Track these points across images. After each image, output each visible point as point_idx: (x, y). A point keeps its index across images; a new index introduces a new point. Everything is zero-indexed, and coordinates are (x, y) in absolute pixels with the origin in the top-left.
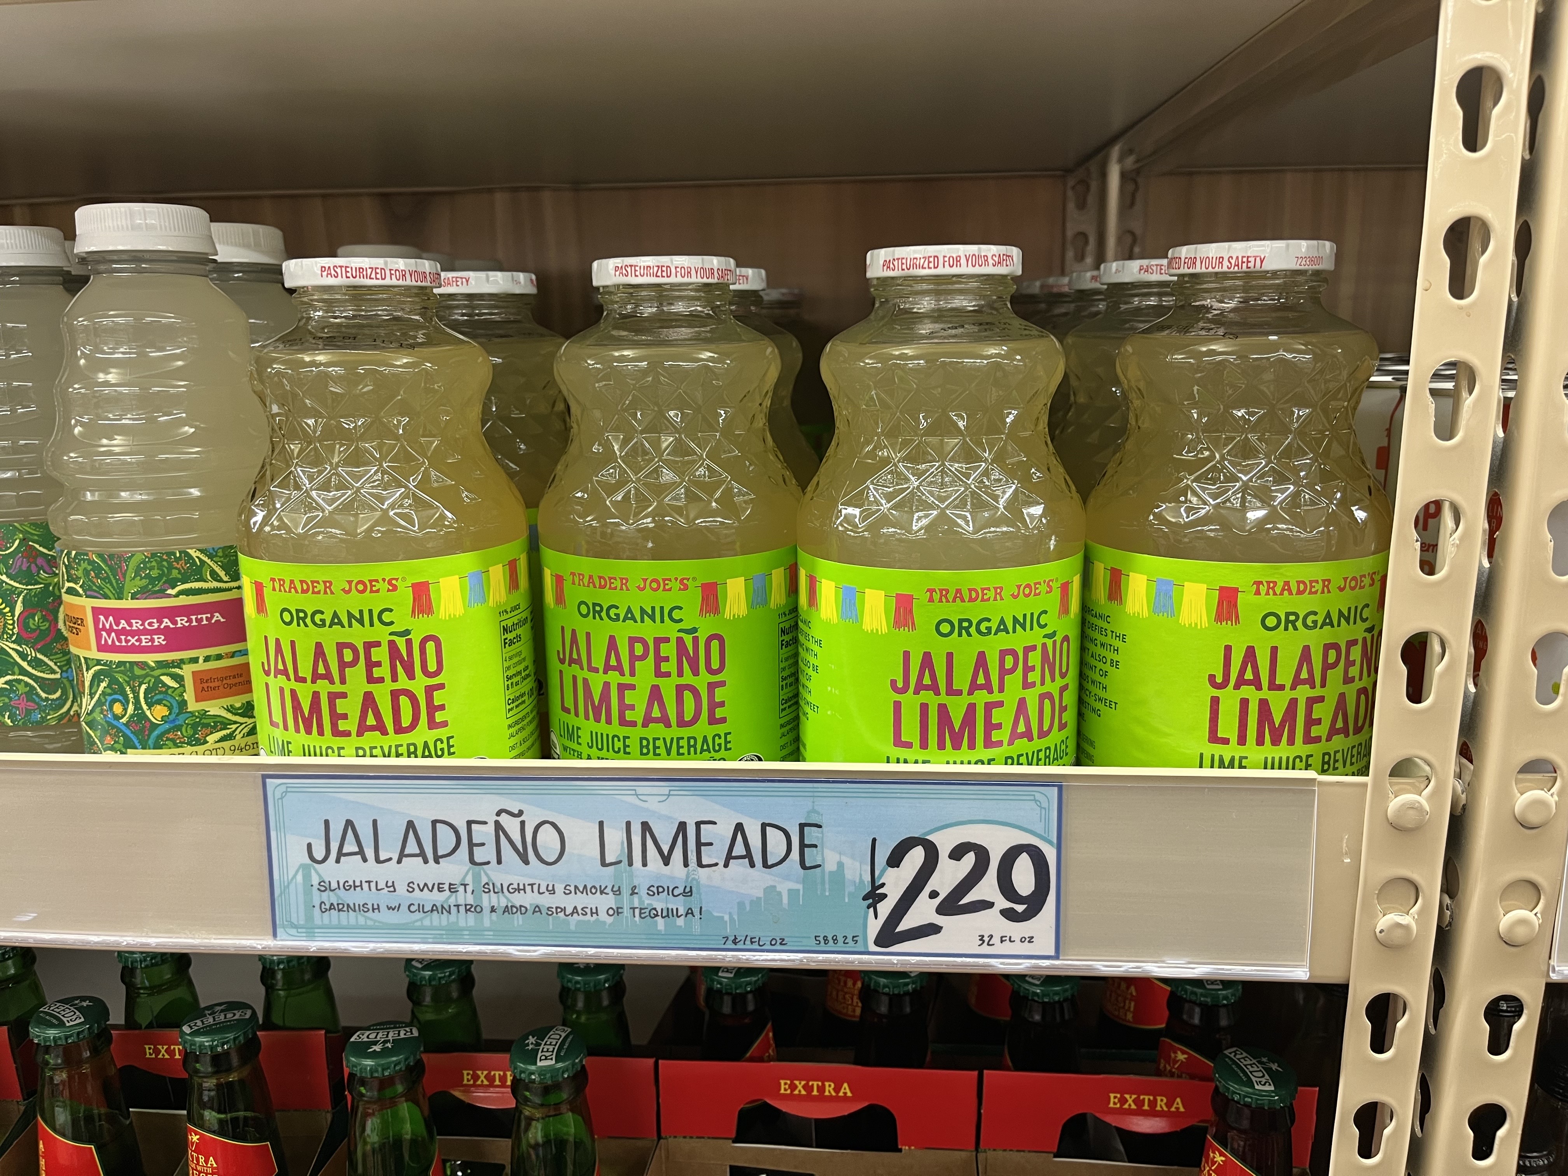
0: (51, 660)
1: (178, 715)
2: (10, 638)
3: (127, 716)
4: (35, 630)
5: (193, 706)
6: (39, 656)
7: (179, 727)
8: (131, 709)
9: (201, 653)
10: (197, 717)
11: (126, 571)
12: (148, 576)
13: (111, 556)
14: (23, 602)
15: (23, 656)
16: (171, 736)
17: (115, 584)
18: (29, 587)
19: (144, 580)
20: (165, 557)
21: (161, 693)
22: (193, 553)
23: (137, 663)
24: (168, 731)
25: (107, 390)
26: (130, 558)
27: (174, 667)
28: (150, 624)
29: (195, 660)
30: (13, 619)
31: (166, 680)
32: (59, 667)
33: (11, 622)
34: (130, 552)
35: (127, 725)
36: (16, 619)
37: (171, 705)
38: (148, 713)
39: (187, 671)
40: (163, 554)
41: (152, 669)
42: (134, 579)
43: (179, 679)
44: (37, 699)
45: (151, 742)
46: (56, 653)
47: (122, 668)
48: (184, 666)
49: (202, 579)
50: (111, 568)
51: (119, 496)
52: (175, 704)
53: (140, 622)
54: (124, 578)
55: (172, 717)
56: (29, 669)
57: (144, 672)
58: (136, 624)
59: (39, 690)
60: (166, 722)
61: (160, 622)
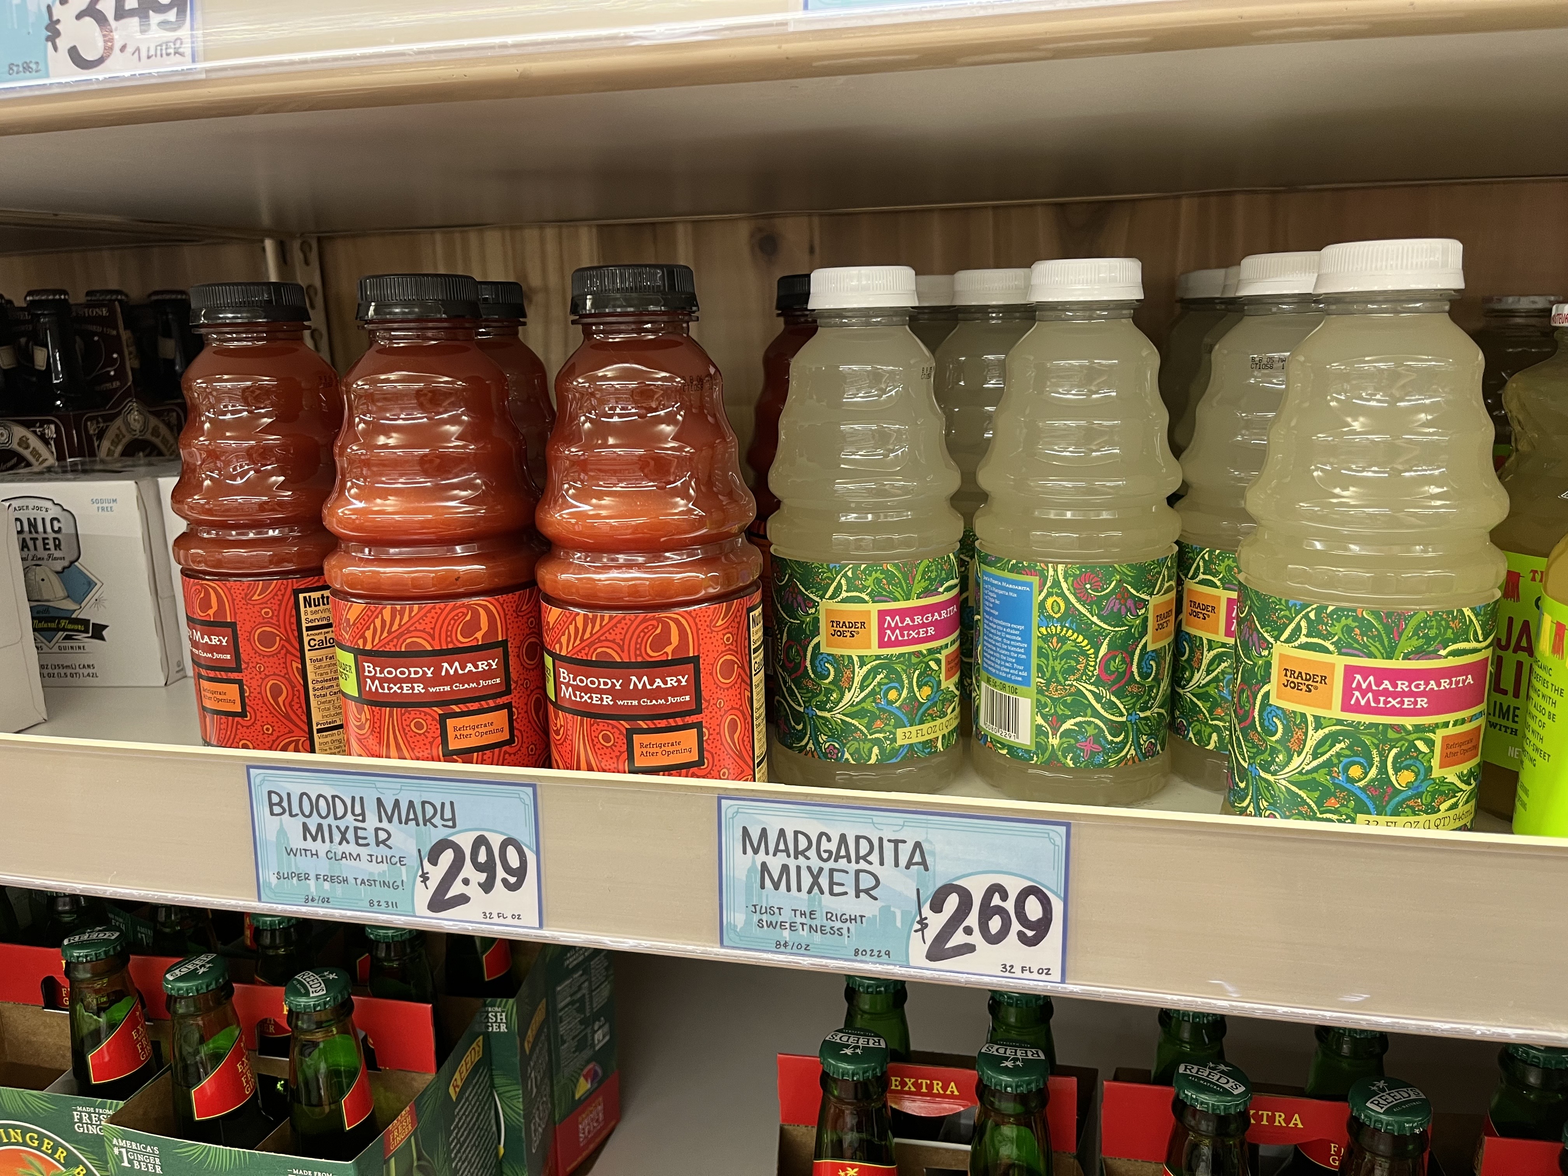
0: (1122, 703)
1: (1422, 781)
2: (1089, 680)
3: (1366, 780)
4: (1114, 672)
5: (1437, 773)
6: (1114, 699)
7: (1420, 795)
8: (1373, 773)
9: (1451, 717)
10: (1437, 784)
11: (1403, 630)
12: (1426, 636)
13: (1389, 615)
14: (1108, 645)
15: (1098, 697)
16: (1411, 803)
17: (1386, 643)
18: (1117, 629)
19: (1421, 640)
20: (1444, 616)
21: (1411, 757)
22: (1467, 612)
23: (1392, 726)
24: (1409, 798)
25: (1357, 439)
26: (1411, 616)
27: (1429, 731)
28: (1417, 686)
29: (1446, 725)
30: (1095, 661)
31: (1420, 745)
32: (1127, 710)
33: (1093, 664)
34: (1412, 610)
35: (1363, 789)
36: (1098, 660)
37: (1419, 771)
38: (1393, 779)
39: (1438, 737)
40: (1443, 612)
41: (1409, 733)
42: (1410, 638)
43: (1430, 743)
44: (1103, 742)
45: (1389, 809)
46: (1127, 696)
47: (1373, 730)
48: (1437, 731)
49: (1467, 640)
50: (1386, 627)
51: (1347, 549)
52: (1422, 771)
53: (1407, 684)
54: (1400, 637)
55: (1416, 784)
56: (1102, 711)
57: (1398, 736)
58: (1402, 686)
59: (1106, 733)
60: (1410, 788)
61: (1427, 684)
